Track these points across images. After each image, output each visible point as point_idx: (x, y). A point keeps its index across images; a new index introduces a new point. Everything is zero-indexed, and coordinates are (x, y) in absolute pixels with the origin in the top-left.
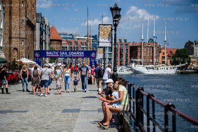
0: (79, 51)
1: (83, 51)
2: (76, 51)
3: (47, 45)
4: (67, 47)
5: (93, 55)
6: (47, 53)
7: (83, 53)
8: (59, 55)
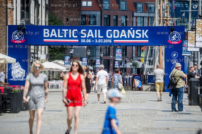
0: (136, 28)
1: (145, 28)
2: (127, 29)
3: (43, 10)
4: (94, 17)
5: (174, 38)
6: (46, 32)
7: (145, 33)
8: (79, 38)
